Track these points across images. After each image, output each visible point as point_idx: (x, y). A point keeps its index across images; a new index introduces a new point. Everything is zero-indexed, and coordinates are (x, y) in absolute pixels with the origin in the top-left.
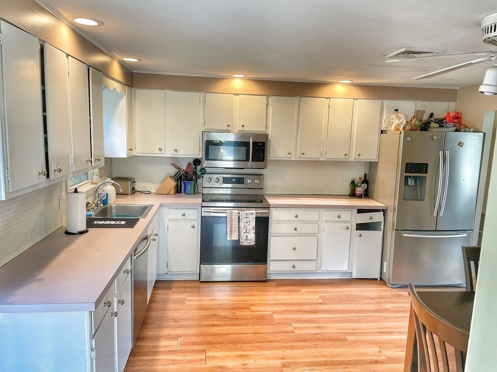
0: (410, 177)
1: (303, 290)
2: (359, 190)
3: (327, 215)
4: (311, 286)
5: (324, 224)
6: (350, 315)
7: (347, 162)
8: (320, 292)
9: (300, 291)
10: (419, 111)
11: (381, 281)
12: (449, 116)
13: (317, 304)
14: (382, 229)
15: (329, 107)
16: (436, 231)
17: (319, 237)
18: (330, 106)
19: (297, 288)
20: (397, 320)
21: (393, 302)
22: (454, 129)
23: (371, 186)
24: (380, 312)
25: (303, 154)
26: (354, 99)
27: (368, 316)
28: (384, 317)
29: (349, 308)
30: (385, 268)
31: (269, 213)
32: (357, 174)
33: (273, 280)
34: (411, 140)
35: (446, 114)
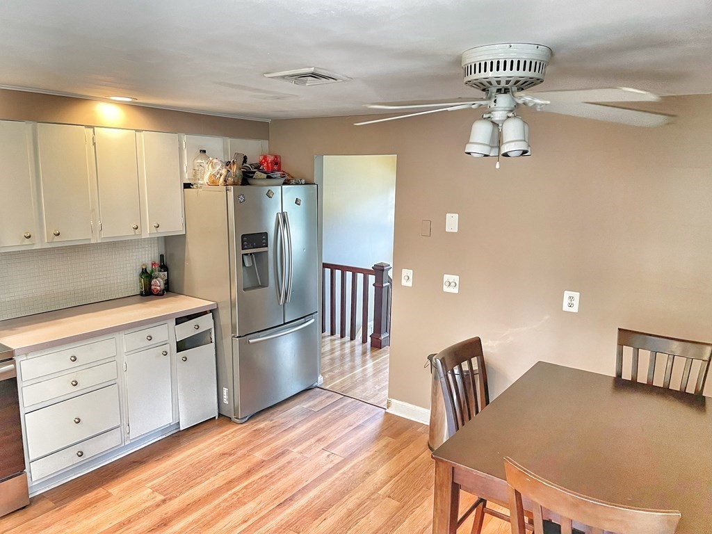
0: (247, 254)
1: (115, 489)
2: (158, 284)
3: (127, 341)
4: (124, 474)
5: (125, 357)
6: (221, 498)
7: (138, 240)
8: (146, 480)
9: (109, 495)
10: (238, 154)
11: (223, 418)
12: (266, 161)
13: (158, 506)
14: (213, 340)
15: (94, 144)
16: (285, 324)
17: (120, 384)
18: (96, 141)
19: (100, 492)
20: (284, 472)
21: (259, 447)
22: (282, 180)
23: (175, 274)
24: (257, 471)
25: (59, 234)
26: (137, 131)
27: (246, 487)
28: (266, 476)
29: (211, 488)
30: (225, 397)
31: (15, 369)
32: (148, 257)
33: (41, 497)
34: (244, 200)
35: (261, 158)
